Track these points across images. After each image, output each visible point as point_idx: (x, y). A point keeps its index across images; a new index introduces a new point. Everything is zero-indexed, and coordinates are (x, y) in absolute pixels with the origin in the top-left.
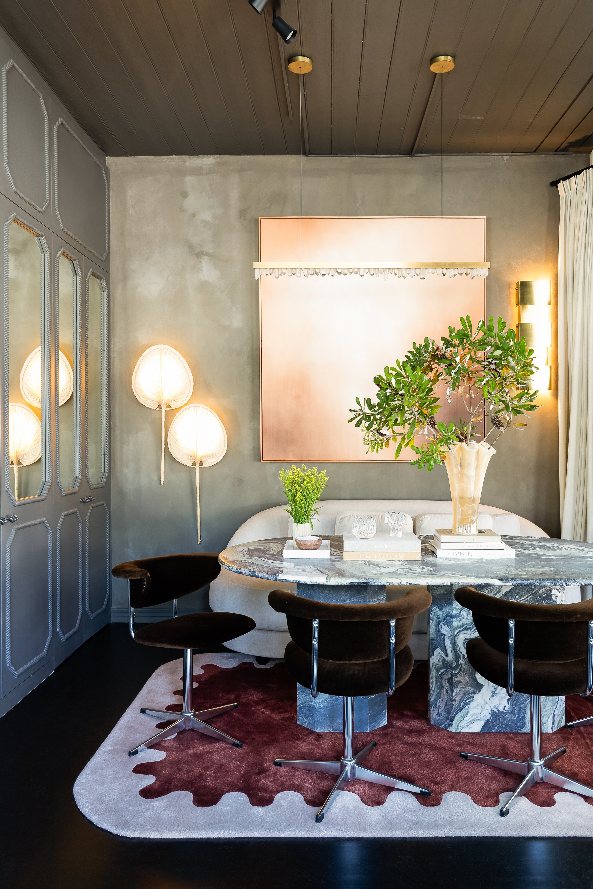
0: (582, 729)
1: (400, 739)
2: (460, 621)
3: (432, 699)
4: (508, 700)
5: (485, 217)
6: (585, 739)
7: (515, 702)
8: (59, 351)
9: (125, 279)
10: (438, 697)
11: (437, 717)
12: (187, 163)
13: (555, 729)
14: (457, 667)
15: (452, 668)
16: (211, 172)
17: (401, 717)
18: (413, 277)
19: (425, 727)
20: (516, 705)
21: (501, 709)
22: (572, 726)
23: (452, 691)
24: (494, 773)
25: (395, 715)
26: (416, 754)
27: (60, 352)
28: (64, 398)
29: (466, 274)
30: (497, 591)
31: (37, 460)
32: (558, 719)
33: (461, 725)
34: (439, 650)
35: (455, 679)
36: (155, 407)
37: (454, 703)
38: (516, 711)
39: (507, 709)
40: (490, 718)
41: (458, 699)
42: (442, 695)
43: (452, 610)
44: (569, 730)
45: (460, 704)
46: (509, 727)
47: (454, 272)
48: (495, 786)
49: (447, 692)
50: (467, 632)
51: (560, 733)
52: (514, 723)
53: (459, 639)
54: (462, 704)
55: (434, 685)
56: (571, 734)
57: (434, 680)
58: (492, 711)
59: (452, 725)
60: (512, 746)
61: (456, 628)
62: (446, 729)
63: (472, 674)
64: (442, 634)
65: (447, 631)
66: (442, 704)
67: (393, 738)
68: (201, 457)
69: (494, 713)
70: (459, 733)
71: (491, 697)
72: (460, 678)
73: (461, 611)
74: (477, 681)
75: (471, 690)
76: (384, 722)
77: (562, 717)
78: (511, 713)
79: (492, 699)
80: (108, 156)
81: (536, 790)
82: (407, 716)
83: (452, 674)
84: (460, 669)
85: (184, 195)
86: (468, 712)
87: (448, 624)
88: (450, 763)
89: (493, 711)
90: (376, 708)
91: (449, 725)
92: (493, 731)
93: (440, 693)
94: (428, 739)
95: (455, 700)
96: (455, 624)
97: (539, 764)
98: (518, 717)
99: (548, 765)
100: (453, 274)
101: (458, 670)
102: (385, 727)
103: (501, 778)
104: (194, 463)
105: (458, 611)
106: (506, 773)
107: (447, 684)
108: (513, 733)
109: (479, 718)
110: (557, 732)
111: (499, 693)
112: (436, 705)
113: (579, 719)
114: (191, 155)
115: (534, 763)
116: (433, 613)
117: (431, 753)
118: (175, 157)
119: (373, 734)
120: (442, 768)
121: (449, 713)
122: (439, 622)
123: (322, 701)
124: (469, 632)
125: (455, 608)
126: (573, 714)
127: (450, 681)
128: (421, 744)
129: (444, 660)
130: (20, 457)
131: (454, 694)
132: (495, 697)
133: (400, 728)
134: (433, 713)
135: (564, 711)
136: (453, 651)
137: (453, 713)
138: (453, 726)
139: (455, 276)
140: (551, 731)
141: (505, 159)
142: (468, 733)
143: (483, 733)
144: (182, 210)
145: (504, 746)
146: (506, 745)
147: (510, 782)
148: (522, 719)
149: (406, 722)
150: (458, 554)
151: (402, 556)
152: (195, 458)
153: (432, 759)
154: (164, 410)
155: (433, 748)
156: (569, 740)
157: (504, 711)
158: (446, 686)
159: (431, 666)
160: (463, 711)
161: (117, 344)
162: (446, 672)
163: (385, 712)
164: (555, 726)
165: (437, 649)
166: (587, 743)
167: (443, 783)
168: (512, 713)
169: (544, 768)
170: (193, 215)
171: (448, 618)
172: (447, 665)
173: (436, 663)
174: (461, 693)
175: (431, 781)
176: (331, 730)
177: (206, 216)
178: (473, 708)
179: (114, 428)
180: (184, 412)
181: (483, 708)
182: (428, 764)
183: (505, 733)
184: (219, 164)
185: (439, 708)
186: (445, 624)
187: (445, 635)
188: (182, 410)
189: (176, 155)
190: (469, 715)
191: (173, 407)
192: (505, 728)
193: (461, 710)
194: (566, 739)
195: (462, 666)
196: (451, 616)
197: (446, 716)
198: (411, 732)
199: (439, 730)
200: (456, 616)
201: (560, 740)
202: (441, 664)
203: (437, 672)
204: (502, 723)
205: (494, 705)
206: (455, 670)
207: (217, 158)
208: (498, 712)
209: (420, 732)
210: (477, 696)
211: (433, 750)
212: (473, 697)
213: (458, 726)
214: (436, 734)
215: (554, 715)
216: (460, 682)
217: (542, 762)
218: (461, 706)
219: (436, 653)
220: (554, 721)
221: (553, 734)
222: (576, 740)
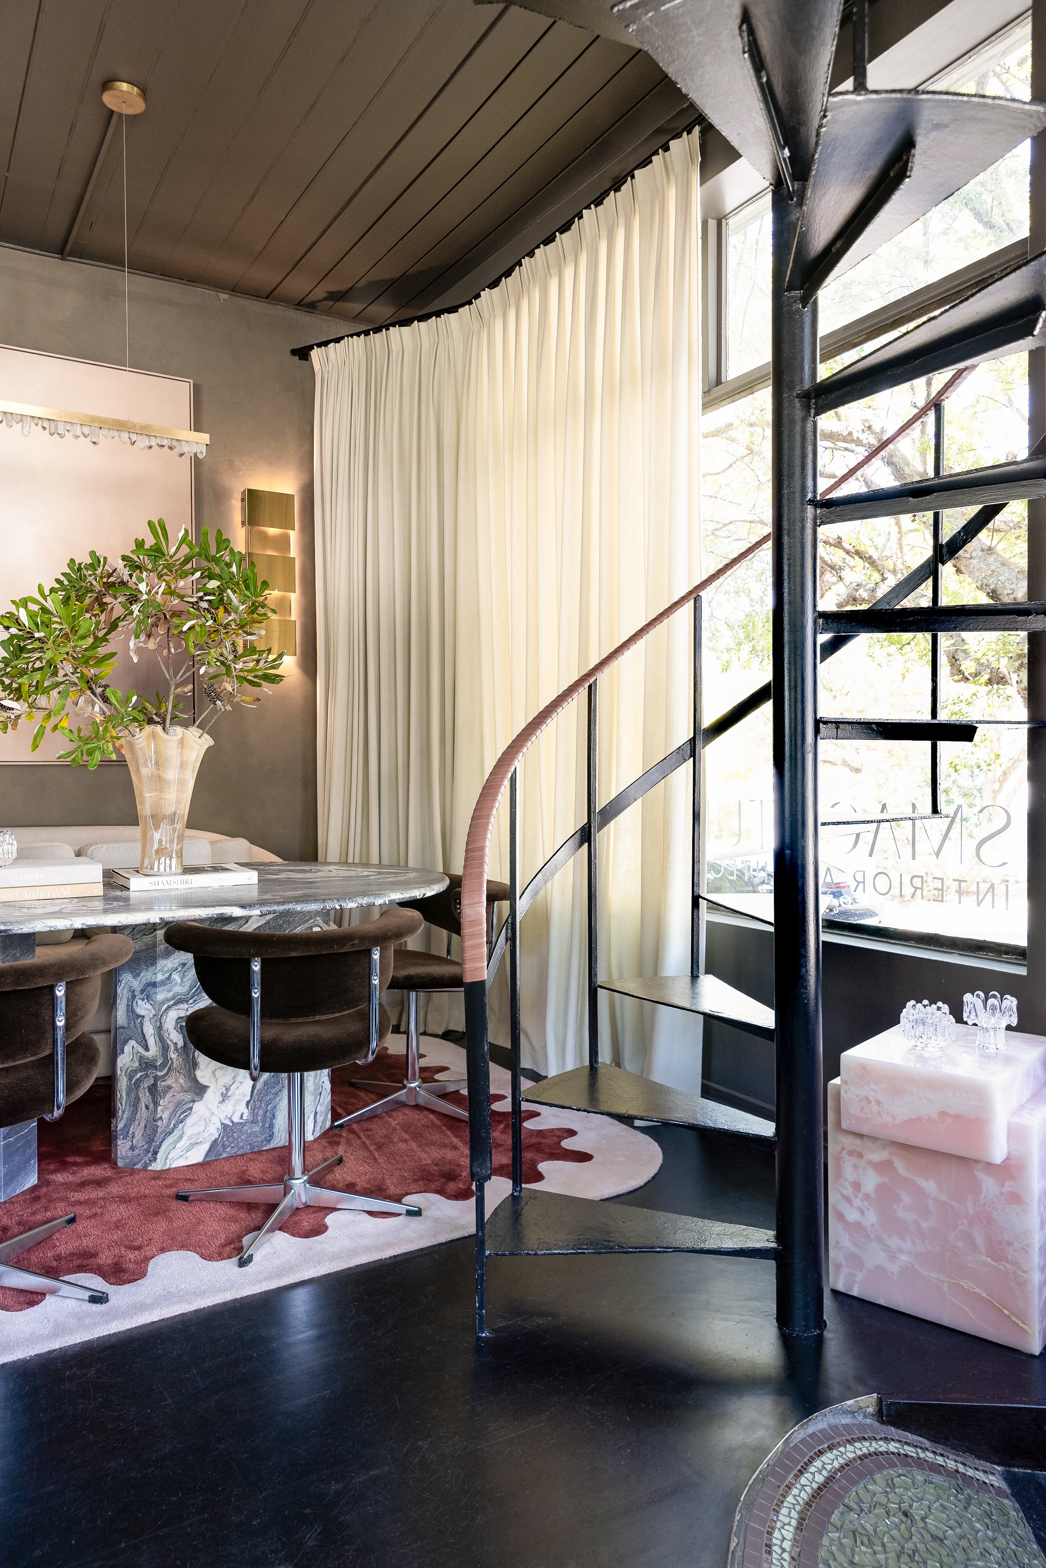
0: (355, 1126)
1: (65, 1199)
2: (170, 990)
3: (120, 1125)
4: (248, 1103)
5: (191, 381)
6: (360, 1138)
7: (258, 1104)
10: (131, 1120)
11: (130, 1153)
13: (318, 1134)
14: (163, 1065)
15: (155, 1068)
17: (64, 1166)
18: (77, 437)
19: (109, 1173)
20: (259, 1108)
21: (236, 1119)
22: (341, 1126)
23: (156, 1104)
24: (232, 1212)
25: (52, 1167)
26: (96, 1214)
29: (171, 448)
32: (322, 1119)
33: (170, 1156)
34: (132, 1043)
35: (161, 1085)
37: (159, 1123)
38: (259, 1118)
39: (245, 1117)
40: (219, 1136)
41: (165, 1116)
42: (138, 1114)
43: (155, 974)
44: (336, 1131)
45: (169, 1123)
46: (250, 1144)
47: (149, 441)
48: (234, 1228)
49: (147, 1107)
50: (181, 1006)
51: (323, 1138)
52: (257, 1136)
53: (168, 1020)
54: (173, 1122)
55: (124, 1103)
56: (341, 1136)
57: (124, 1094)
58: (222, 1124)
59: (155, 1159)
60: (254, 1170)
61: (163, 1003)
62: (145, 1169)
63: (190, 1071)
64: (139, 1016)
65: (147, 1009)
66: (137, 1131)
67: (50, 1201)
69: (225, 1126)
70: (169, 1169)
71: (220, 1102)
72: (169, 1082)
73: (171, 974)
74: (197, 1081)
75: (188, 1096)
76: (32, 1180)
77: (326, 1115)
78: (252, 1122)
79: (222, 1106)
81: (296, 1218)
82: (75, 1164)
83: (156, 1078)
84: (170, 1067)
86: (183, 1133)
87: (148, 998)
88: (157, 1214)
89: (224, 1124)
90: (17, 1158)
91: (150, 1161)
92: (224, 1155)
93: (135, 1112)
94: (115, 1189)
95: (161, 1118)
96: (160, 997)
97: (302, 1181)
98: (263, 1126)
99: (315, 1181)
100: (147, 443)
101: (166, 1069)
102: (34, 1189)
103: (243, 1215)
105: (167, 975)
106: (250, 1206)
107: (148, 1094)
108: (255, 1153)
109: (201, 1140)
110: (319, 1137)
111: (233, 1094)
112: (128, 1133)
113: (349, 1114)
115: (294, 1181)
116: (123, 985)
117: (122, 1208)
119: (13, 1203)
120: (144, 1224)
121: (150, 1141)
122: (134, 997)
124: (185, 1006)
125: (161, 970)
126: (340, 1110)
127: (153, 1090)
128: (103, 1199)
129: (141, 1058)
131: (159, 1108)
132: (226, 1101)
133: (63, 1184)
134: (122, 1148)
135: (330, 1107)
136: (157, 1039)
137: (157, 1140)
138: (158, 1160)
139: (150, 447)
140: (312, 1139)
141: (221, 299)
142: (186, 1166)
143: (208, 1162)
145: (244, 1172)
146: (246, 1170)
147: (257, 1216)
148: (269, 1128)
149: (74, 1173)
150: (165, 883)
151: (67, 892)
153: (125, 1215)
155: (124, 1199)
156: (338, 1143)
157: (241, 1121)
158: (145, 1098)
159: (119, 1072)
160: (175, 1132)
162: (147, 1076)
163: (34, 1162)
164: (318, 1129)
165: (130, 1041)
166: (364, 1142)
167: (148, 1245)
168: (254, 1122)
169: (308, 1185)
171: (149, 988)
172: (147, 1065)
173: (128, 1064)
174: (171, 1104)
175: (126, 1247)
178: (192, 1126)
181: (207, 1122)
182: (118, 1225)
183: (242, 1155)
185: (133, 1137)
186: (143, 1000)
187: (143, 1017)
190: (185, 1138)
192: (242, 1147)
193: (170, 1133)
194: (334, 1143)
195: (172, 1062)
196: (154, 985)
197: (145, 1147)
198: (82, 1185)
199: (133, 1172)
200: (163, 983)
201: (325, 1147)
202: (137, 1064)
203: (130, 1080)
204: (237, 1139)
205: (225, 1114)
206: (161, 1071)
208: (231, 1124)
209: (99, 1183)
210: (197, 1106)
211: (125, 1202)
212: (191, 1108)
213: (166, 1158)
214: (129, 1179)
215: (316, 1113)
216: (169, 1087)
217: (305, 1178)
218: (172, 1126)
219: (127, 1048)
220: (315, 1122)
221: (315, 1141)
222: (349, 1143)
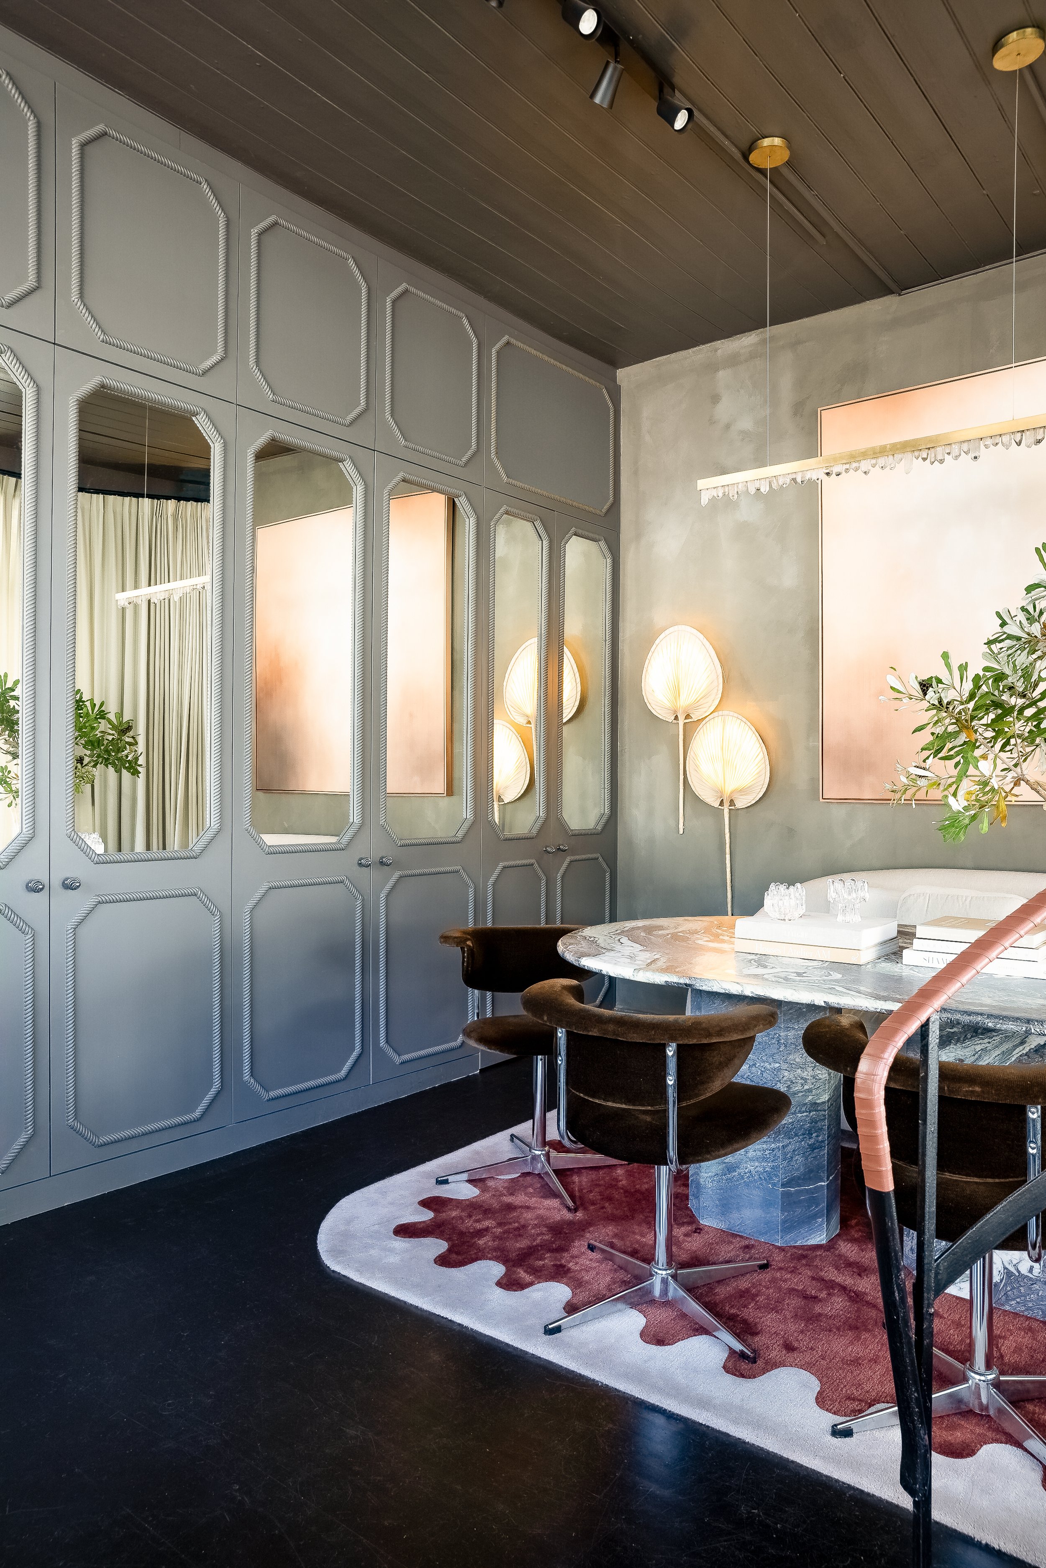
8: (565, 647)
9: (638, 536)
12: (719, 351)
16: (752, 356)
17: (864, 1239)
27: (565, 649)
28: (568, 710)
30: (1018, 1041)
31: (519, 795)
36: (671, 719)
40: (1001, 1280)
58: (1005, 1268)
68: (732, 793)
69: (1008, 1273)
76: (820, 1238)
80: (618, 369)
85: (715, 399)
89: (1007, 1269)
92: (1007, 1308)
94: (866, 1283)
104: (722, 803)
114: (724, 338)
117: (841, 1305)
118: (702, 347)
123: (710, 1177)
130: (501, 792)
142: (954, 1296)
144: (712, 422)
149: (862, 1250)
151: (828, 955)
152: (721, 792)
154: (681, 722)
161: (627, 631)
170: (728, 427)
176: (722, 1226)
177: (746, 423)
179: (622, 751)
180: (708, 724)
182: (812, 1318)
183: (1028, 1318)
184: (764, 341)
188: (704, 722)
189: (703, 344)
191: (695, 718)
207: (761, 333)
208: (1017, 1274)
209: (863, 1271)
